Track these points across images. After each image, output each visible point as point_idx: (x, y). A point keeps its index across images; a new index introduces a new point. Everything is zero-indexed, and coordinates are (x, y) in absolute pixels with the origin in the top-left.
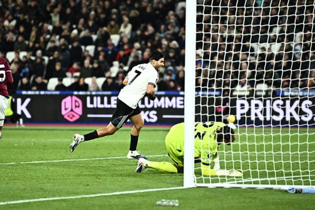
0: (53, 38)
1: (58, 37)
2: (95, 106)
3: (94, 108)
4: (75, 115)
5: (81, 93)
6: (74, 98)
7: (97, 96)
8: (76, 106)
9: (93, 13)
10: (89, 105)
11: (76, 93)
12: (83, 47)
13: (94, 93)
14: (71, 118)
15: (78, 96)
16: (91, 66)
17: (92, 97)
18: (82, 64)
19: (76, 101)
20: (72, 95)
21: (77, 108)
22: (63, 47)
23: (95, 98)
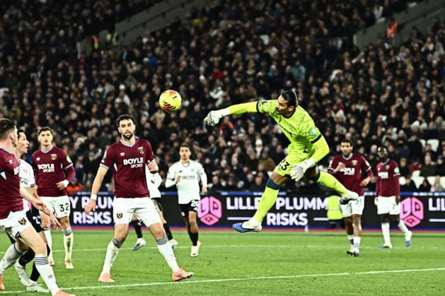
0: (389, 131)
1: (395, 130)
2: (438, 209)
3: (437, 211)
4: (415, 219)
5: (422, 194)
6: (414, 200)
7: (440, 197)
8: (416, 210)
9: (434, 103)
10: (431, 208)
11: (415, 194)
12: (423, 142)
13: (437, 194)
14: (411, 223)
15: (418, 197)
16: (432, 163)
17: (434, 198)
18: (423, 161)
19: (416, 203)
20: (411, 197)
21: (418, 212)
22: (401, 142)
23: (438, 200)
